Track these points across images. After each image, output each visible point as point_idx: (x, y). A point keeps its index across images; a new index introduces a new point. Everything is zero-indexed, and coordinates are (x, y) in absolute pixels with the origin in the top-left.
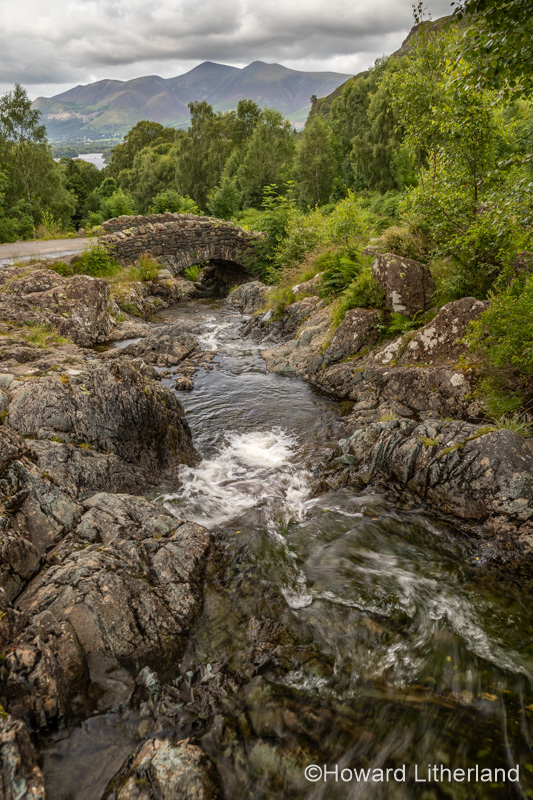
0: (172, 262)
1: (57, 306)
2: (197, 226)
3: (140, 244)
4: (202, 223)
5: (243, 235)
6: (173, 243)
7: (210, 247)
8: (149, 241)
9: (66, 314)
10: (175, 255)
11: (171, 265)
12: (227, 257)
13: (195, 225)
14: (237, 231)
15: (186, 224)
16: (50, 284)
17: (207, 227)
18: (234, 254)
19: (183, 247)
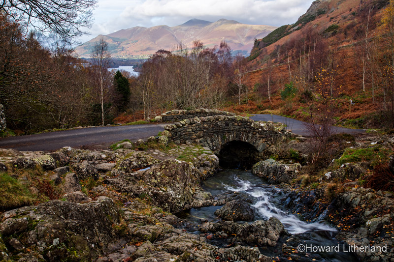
0: (209, 142)
1: (156, 181)
2: (226, 119)
3: (191, 130)
4: (229, 117)
5: (254, 125)
6: (211, 129)
7: (233, 133)
8: (196, 128)
9: (163, 189)
10: (211, 137)
11: (208, 144)
12: (244, 139)
13: (225, 118)
14: (251, 123)
15: (220, 118)
16: (147, 163)
17: (234, 120)
18: (248, 137)
19: (217, 133)
